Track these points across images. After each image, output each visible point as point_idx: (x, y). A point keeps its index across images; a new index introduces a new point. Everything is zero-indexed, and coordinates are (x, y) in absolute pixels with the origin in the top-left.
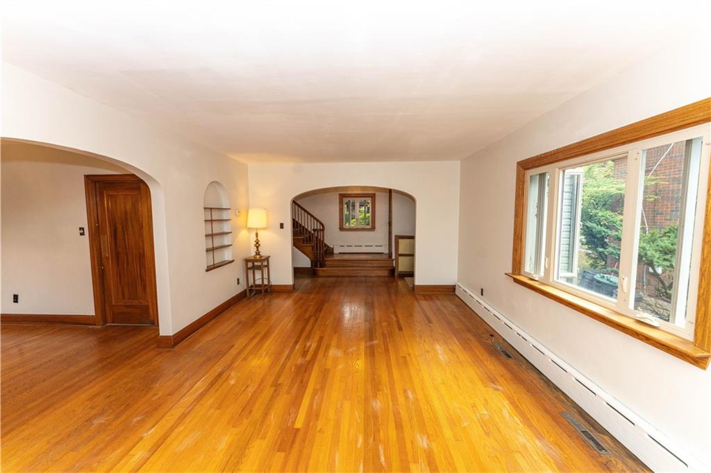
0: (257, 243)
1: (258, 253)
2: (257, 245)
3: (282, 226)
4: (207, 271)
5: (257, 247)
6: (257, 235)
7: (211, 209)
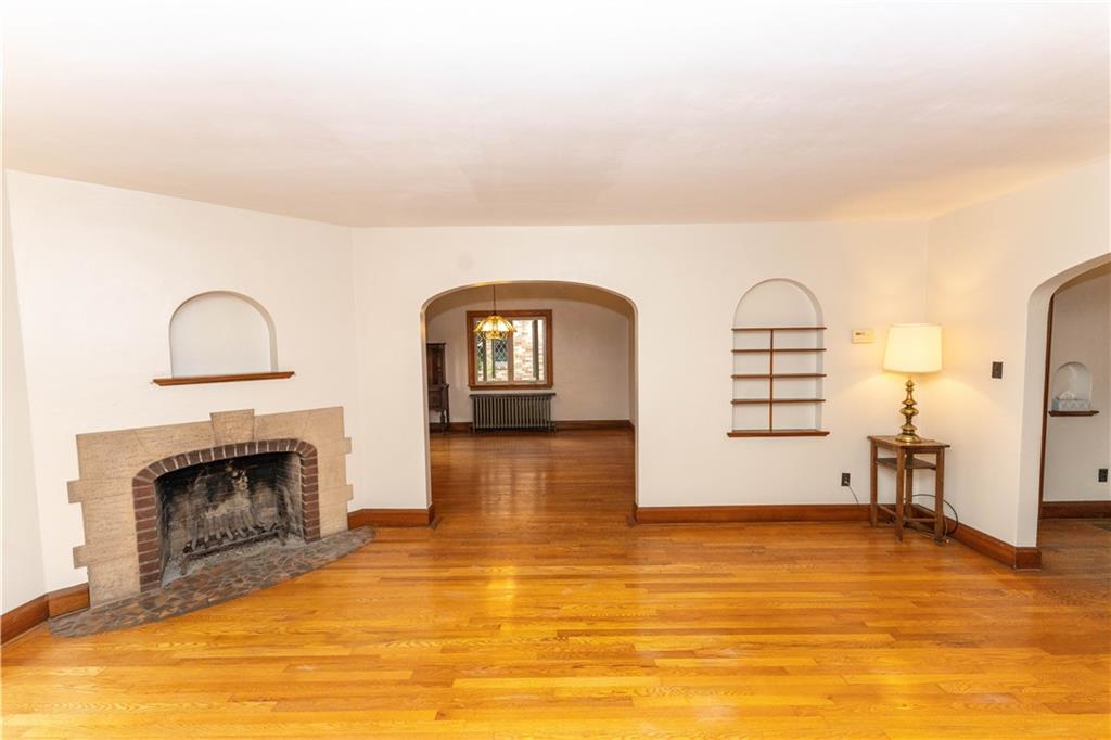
0: (909, 407)
1: (908, 430)
2: (909, 410)
3: (997, 370)
4: (730, 435)
5: (909, 418)
6: (910, 388)
7: (772, 330)
